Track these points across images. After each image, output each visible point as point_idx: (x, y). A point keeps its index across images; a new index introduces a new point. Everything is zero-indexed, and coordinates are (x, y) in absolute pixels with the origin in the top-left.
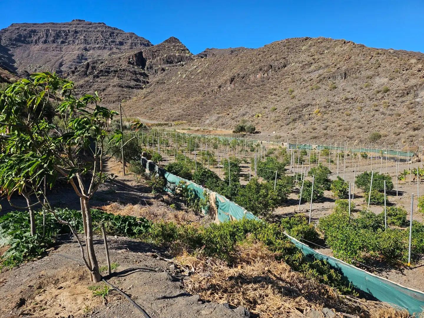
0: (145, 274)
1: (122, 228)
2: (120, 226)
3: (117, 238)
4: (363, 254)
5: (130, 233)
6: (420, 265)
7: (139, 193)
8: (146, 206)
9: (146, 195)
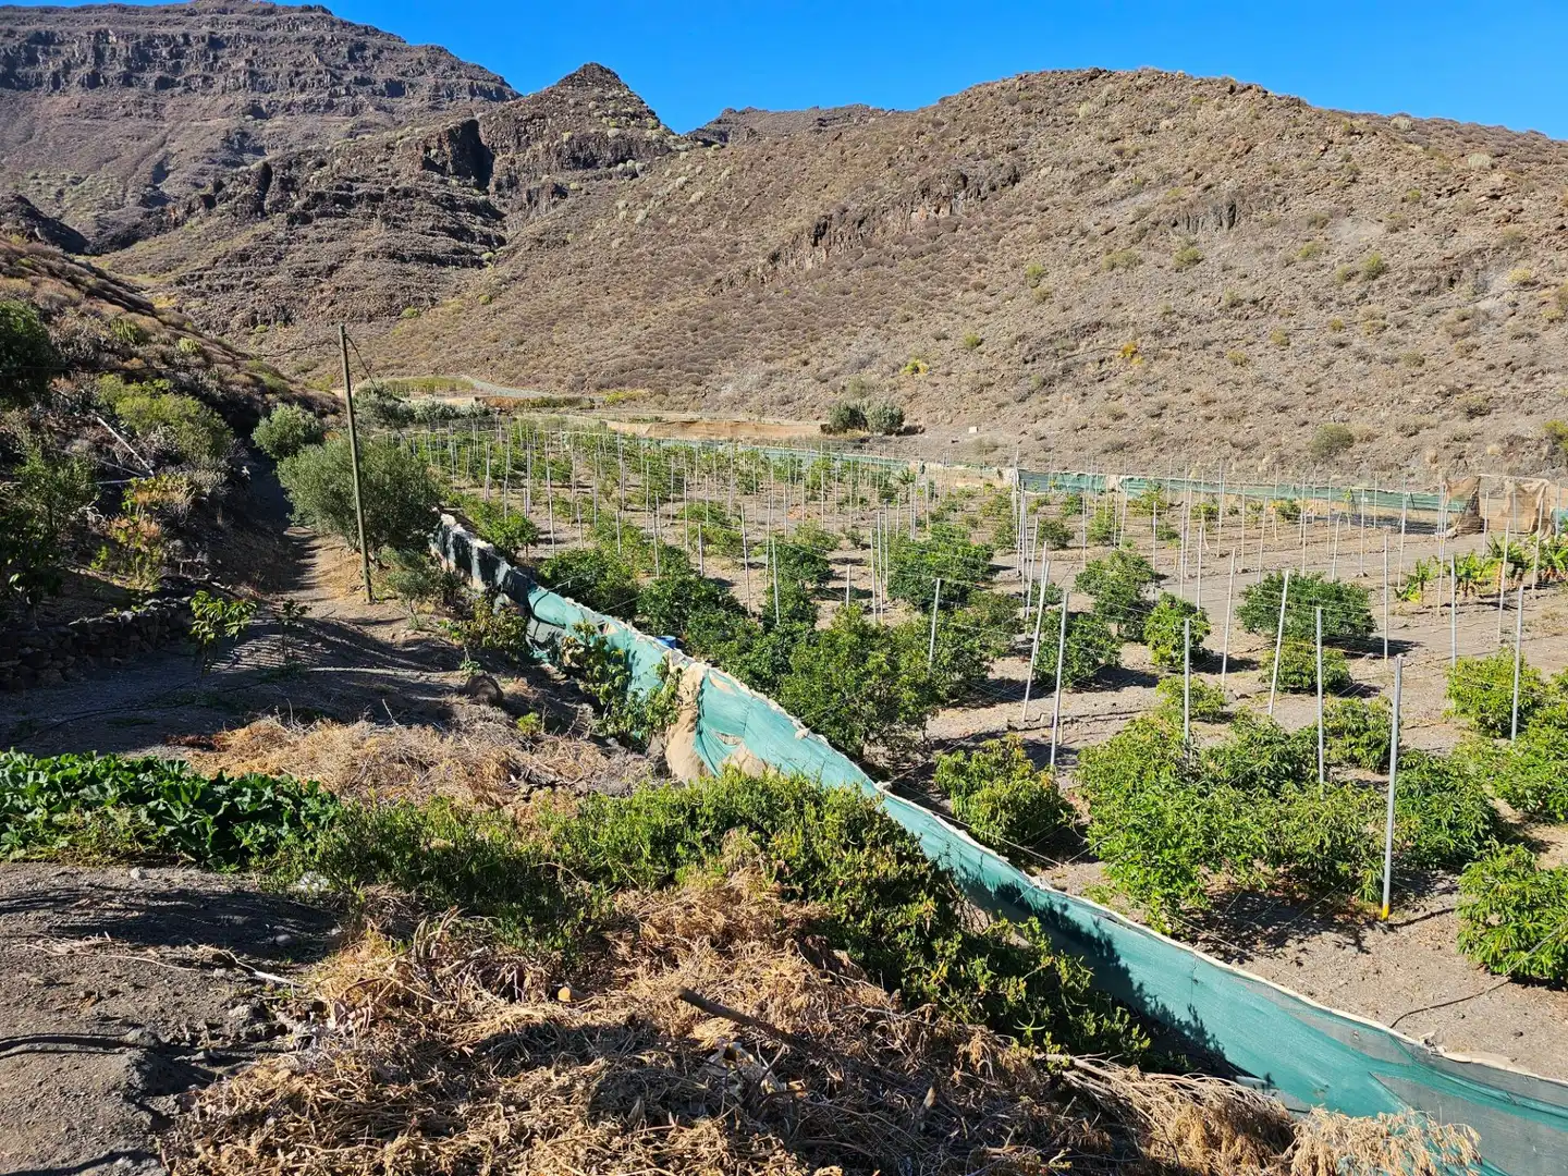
0: (38, 1066)
1: (194, 831)
2: (184, 825)
3: (143, 877)
4: (1218, 882)
5: (228, 851)
6: (1428, 913)
7: (409, 673)
8: (391, 729)
9: (436, 677)
